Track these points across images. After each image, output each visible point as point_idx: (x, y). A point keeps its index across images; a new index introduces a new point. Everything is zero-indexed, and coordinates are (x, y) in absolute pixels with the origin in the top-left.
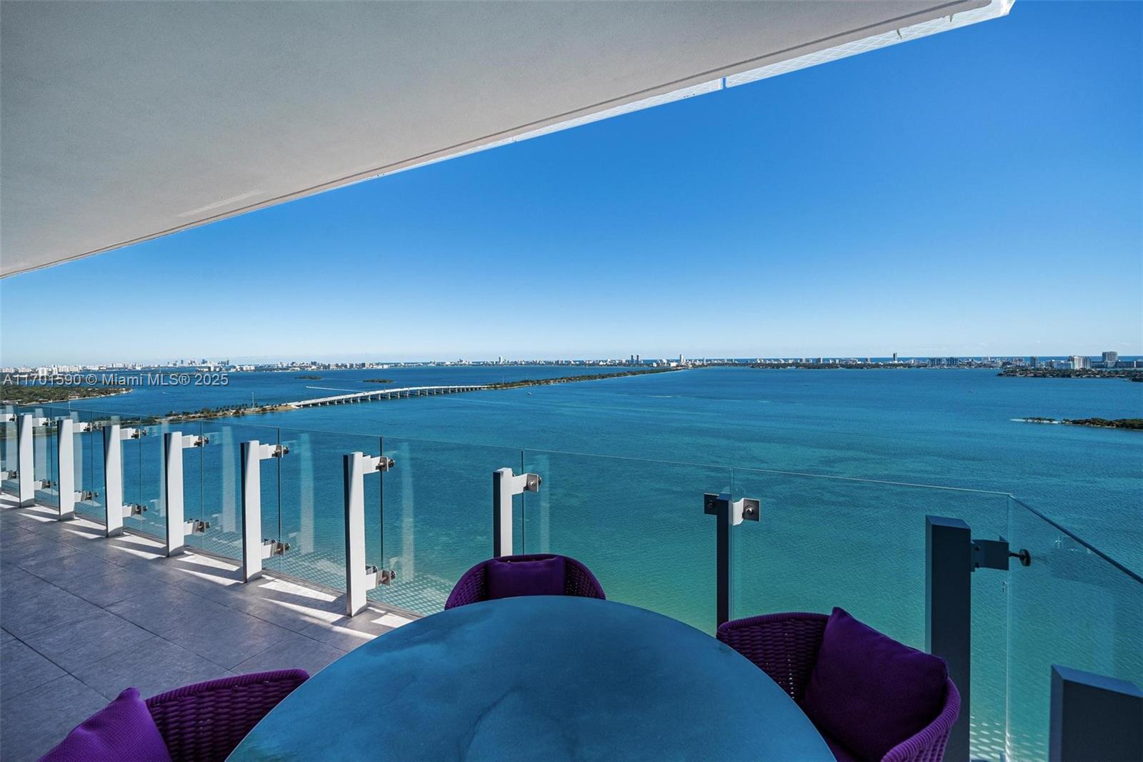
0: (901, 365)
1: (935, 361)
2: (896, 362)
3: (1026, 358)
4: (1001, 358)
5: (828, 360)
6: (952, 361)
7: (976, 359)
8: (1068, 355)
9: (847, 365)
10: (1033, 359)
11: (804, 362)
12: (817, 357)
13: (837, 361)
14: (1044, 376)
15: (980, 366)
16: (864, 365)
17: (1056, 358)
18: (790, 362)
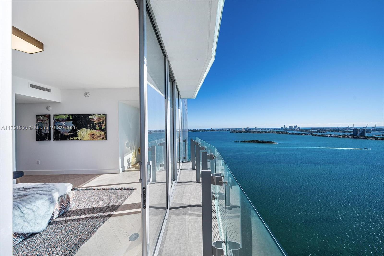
0: (213, 130)
1: (219, 130)
2: (212, 130)
3: (235, 129)
4: (231, 129)
5: (198, 129)
6: (222, 129)
7: (227, 129)
8: (241, 128)
9: (202, 131)
10: (236, 129)
11: (193, 130)
12: (195, 129)
13: (200, 130)
14: (238, 132)
15: (227, 130)
16: (206, 131)
17: (240, 129)
18: (189, 130)
